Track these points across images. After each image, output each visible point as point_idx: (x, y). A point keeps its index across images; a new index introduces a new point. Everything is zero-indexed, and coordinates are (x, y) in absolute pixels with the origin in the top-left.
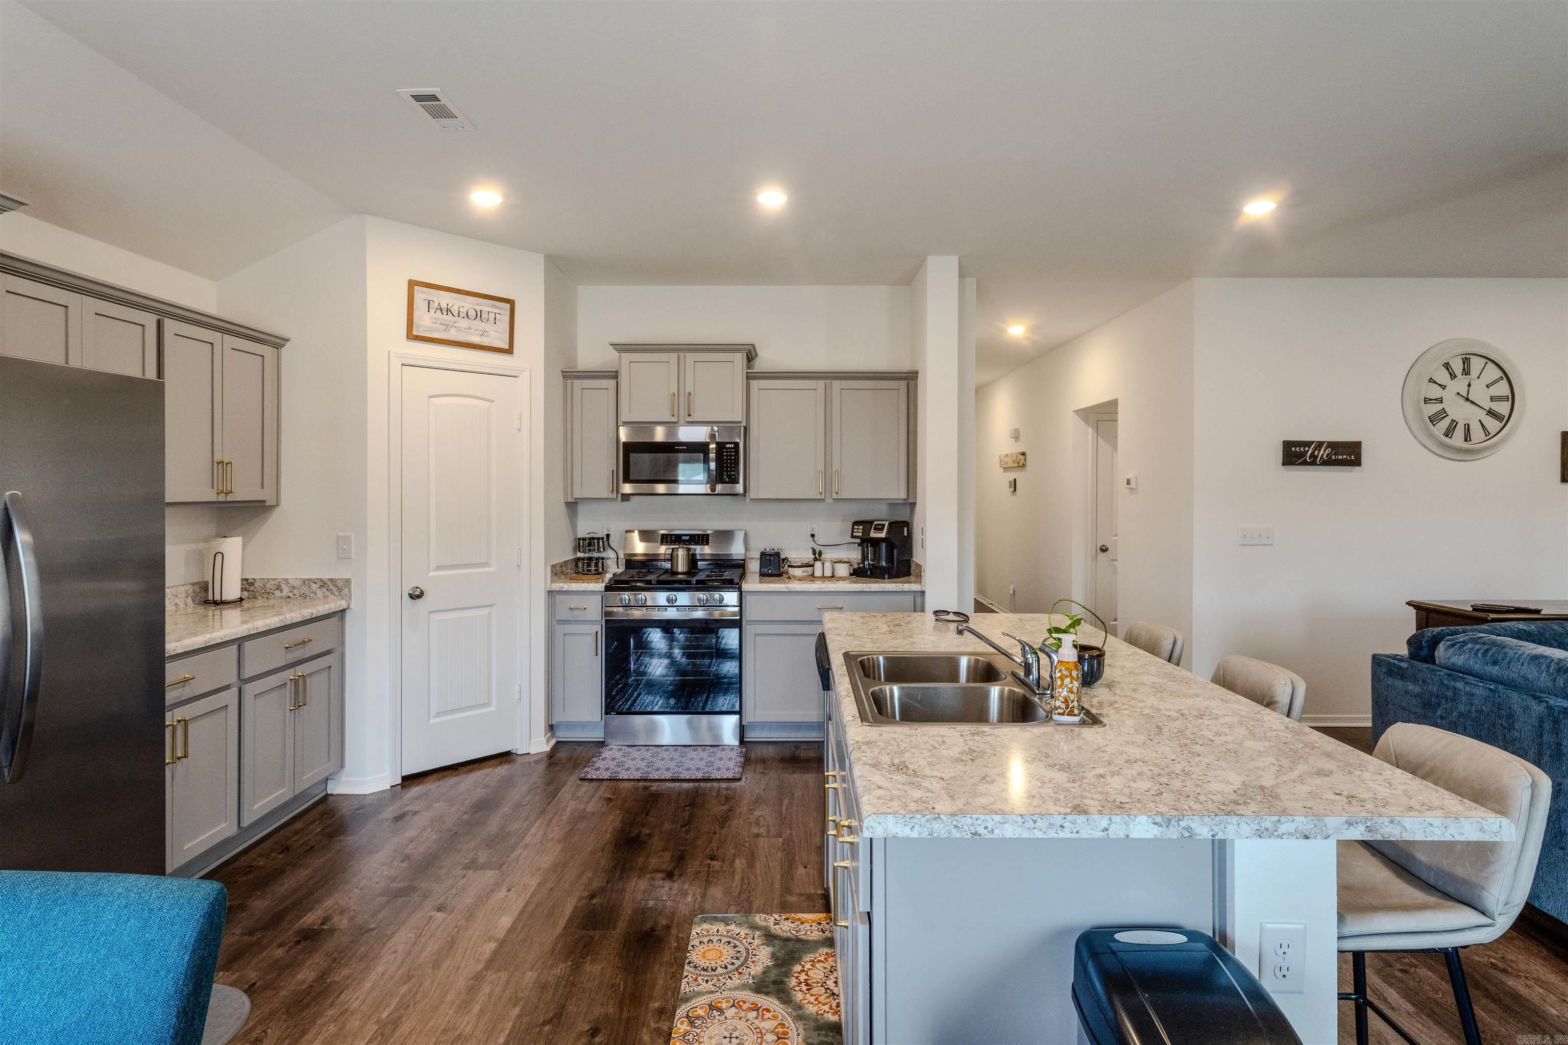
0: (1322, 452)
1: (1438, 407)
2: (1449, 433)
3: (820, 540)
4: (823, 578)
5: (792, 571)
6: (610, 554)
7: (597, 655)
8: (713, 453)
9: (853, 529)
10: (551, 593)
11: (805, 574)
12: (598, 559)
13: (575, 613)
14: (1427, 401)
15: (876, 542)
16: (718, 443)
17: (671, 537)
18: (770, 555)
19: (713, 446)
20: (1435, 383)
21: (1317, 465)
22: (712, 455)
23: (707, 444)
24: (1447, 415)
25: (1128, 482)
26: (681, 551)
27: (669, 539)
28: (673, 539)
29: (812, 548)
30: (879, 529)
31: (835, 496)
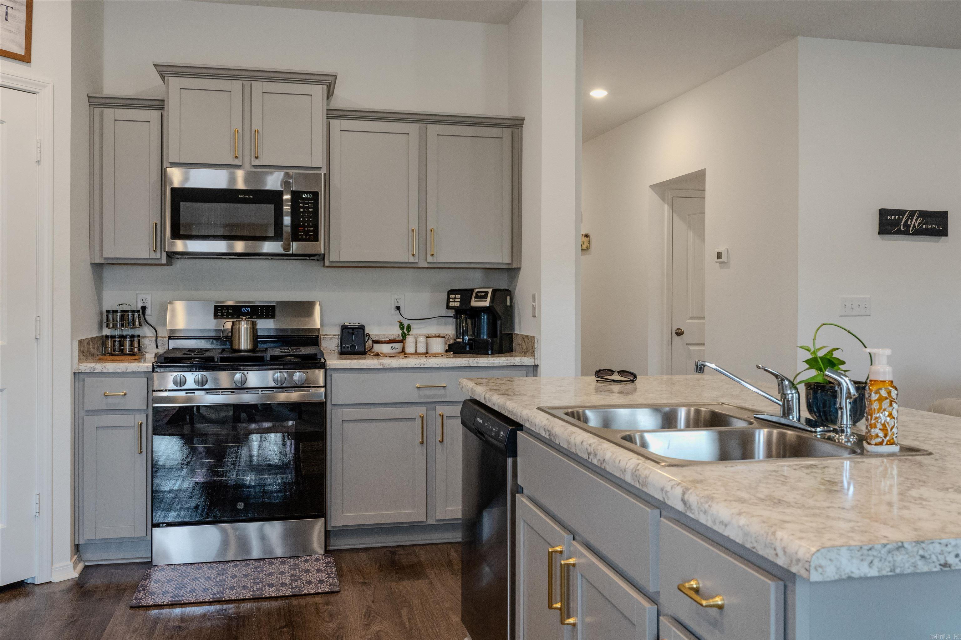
0: (914, 221)
3: (407, 312)
4: (417, 354)
5: (377, 348)
6: (147, 331)
7: (141, 452)
8: (288, 206)
9: (448, 298)
10: (77, 375)
11: (394, 351)
12: (132, 337)
13: (110, 400)
15: (476, 313)
16: (293, 193)
17: (227, 310)
18: (353, 329)
19: (287, 197)
21: (910, 234)
22: (287, 208)
23: (280, 194)
25: (719, 256)
26: (244, 324)
27: (226, 311)
28: (230, 311)
29: (399, 322)
30: (482, 298)
31: (430, 259)
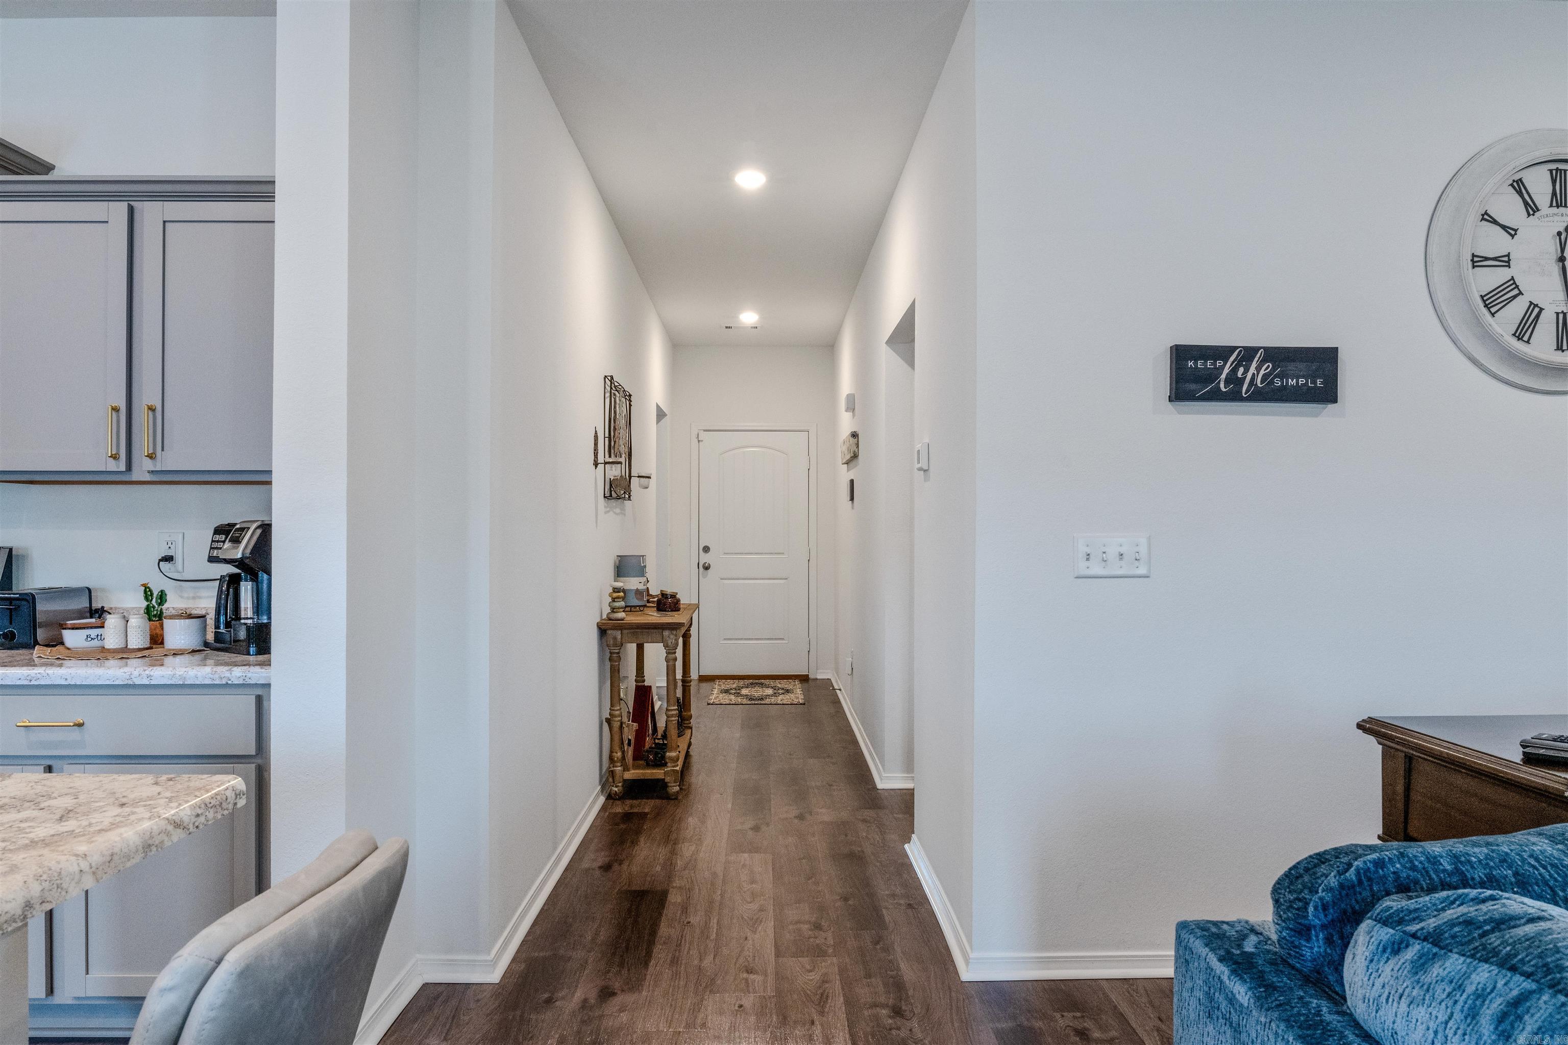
0: (1252, 369)
1: (1496, 277)
2: (1523, 332)
4: (124, 653)
5: (68, 638)
9: (212, 541)
11: (90, 644)
14: (1477, 261)
20: (1495, 222)
21: (1242, 399)
24: (1521, 293)
29: (145, 586)
30: (236, 541)
31: (148, 465)
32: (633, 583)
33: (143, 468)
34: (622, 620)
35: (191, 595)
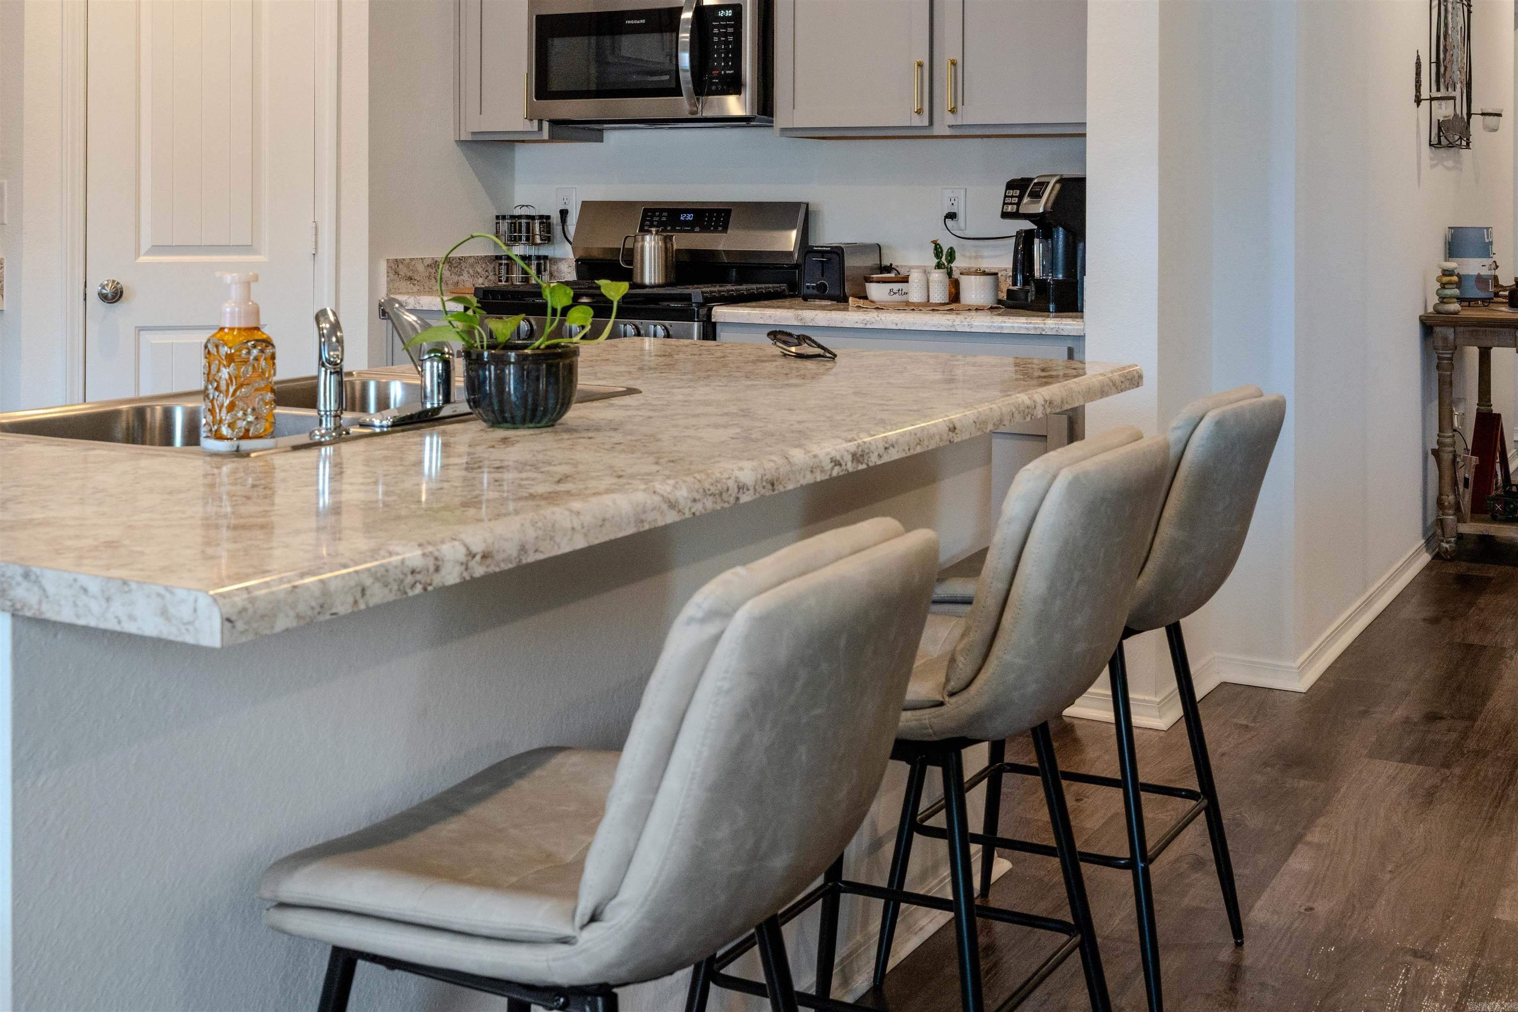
3: (969, 224)
4: (930, 306)
5: (871, 291)
6: (565, 250)
8: (687, 31)
9: (1006, 196)
11: (895, 297)
16: (700, 10)
17: (660, 216)
18: (823, 253)
19: (687, 16)
22: (685, 36)
26: (651, 240)
27: (657, 219)
28: (664, 219)
29: (935, 243)
30: (1036, 195)
31: (950, 119)
32: (1473, 266)
33: (944, 122)
34: (1456, 313)
35: (974, 254)
